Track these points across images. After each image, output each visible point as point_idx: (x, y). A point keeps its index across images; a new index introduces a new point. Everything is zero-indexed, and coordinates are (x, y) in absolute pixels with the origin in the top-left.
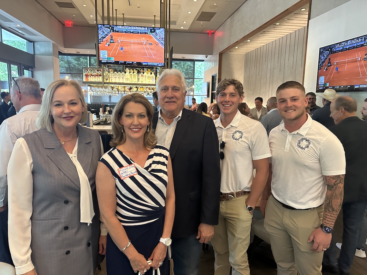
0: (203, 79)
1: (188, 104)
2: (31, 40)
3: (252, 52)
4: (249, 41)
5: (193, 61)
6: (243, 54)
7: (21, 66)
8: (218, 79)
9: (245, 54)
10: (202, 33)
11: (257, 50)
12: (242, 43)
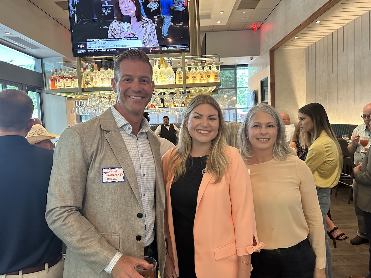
0: (248, 87)
1: (230, 120)
2: (39, 57)
3: (317, 44)
4: (319, 22)
5: (234, 67)
6: (303, 49)
7: (24, 86)
8: (271, 84)
9: (306, 48)
10: (244, 30)
11: (326, 39)
12: (306, 28)
